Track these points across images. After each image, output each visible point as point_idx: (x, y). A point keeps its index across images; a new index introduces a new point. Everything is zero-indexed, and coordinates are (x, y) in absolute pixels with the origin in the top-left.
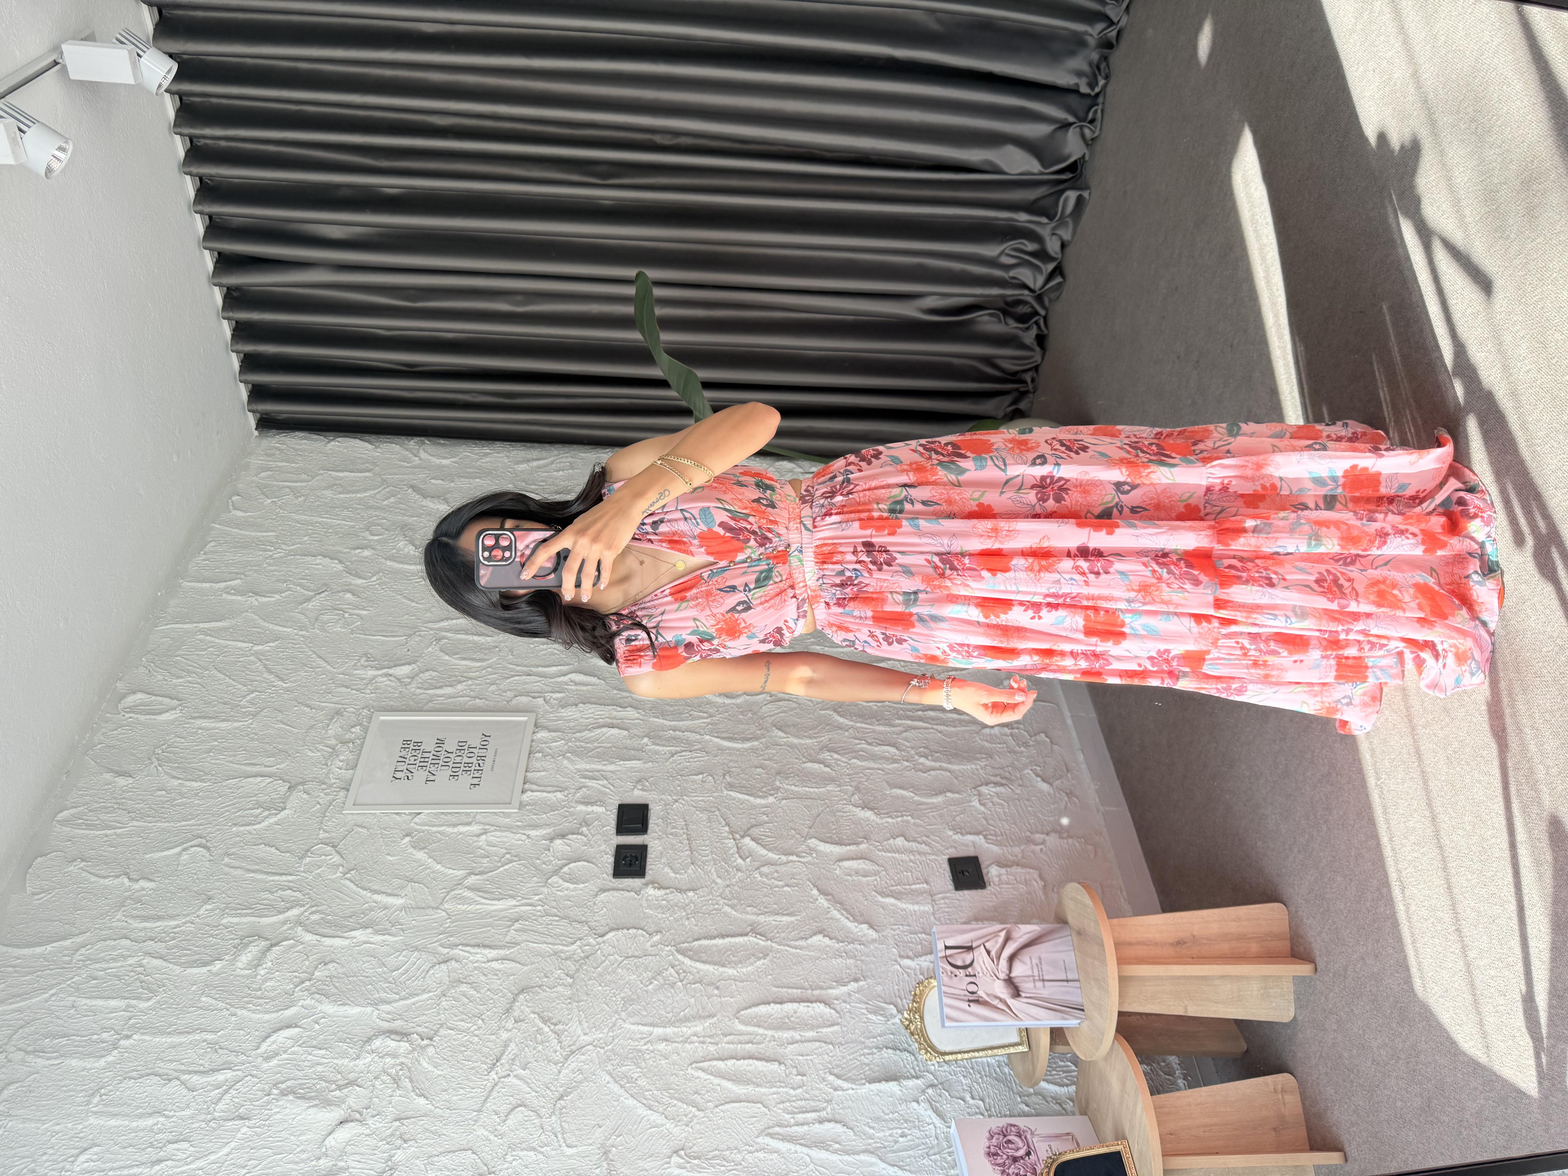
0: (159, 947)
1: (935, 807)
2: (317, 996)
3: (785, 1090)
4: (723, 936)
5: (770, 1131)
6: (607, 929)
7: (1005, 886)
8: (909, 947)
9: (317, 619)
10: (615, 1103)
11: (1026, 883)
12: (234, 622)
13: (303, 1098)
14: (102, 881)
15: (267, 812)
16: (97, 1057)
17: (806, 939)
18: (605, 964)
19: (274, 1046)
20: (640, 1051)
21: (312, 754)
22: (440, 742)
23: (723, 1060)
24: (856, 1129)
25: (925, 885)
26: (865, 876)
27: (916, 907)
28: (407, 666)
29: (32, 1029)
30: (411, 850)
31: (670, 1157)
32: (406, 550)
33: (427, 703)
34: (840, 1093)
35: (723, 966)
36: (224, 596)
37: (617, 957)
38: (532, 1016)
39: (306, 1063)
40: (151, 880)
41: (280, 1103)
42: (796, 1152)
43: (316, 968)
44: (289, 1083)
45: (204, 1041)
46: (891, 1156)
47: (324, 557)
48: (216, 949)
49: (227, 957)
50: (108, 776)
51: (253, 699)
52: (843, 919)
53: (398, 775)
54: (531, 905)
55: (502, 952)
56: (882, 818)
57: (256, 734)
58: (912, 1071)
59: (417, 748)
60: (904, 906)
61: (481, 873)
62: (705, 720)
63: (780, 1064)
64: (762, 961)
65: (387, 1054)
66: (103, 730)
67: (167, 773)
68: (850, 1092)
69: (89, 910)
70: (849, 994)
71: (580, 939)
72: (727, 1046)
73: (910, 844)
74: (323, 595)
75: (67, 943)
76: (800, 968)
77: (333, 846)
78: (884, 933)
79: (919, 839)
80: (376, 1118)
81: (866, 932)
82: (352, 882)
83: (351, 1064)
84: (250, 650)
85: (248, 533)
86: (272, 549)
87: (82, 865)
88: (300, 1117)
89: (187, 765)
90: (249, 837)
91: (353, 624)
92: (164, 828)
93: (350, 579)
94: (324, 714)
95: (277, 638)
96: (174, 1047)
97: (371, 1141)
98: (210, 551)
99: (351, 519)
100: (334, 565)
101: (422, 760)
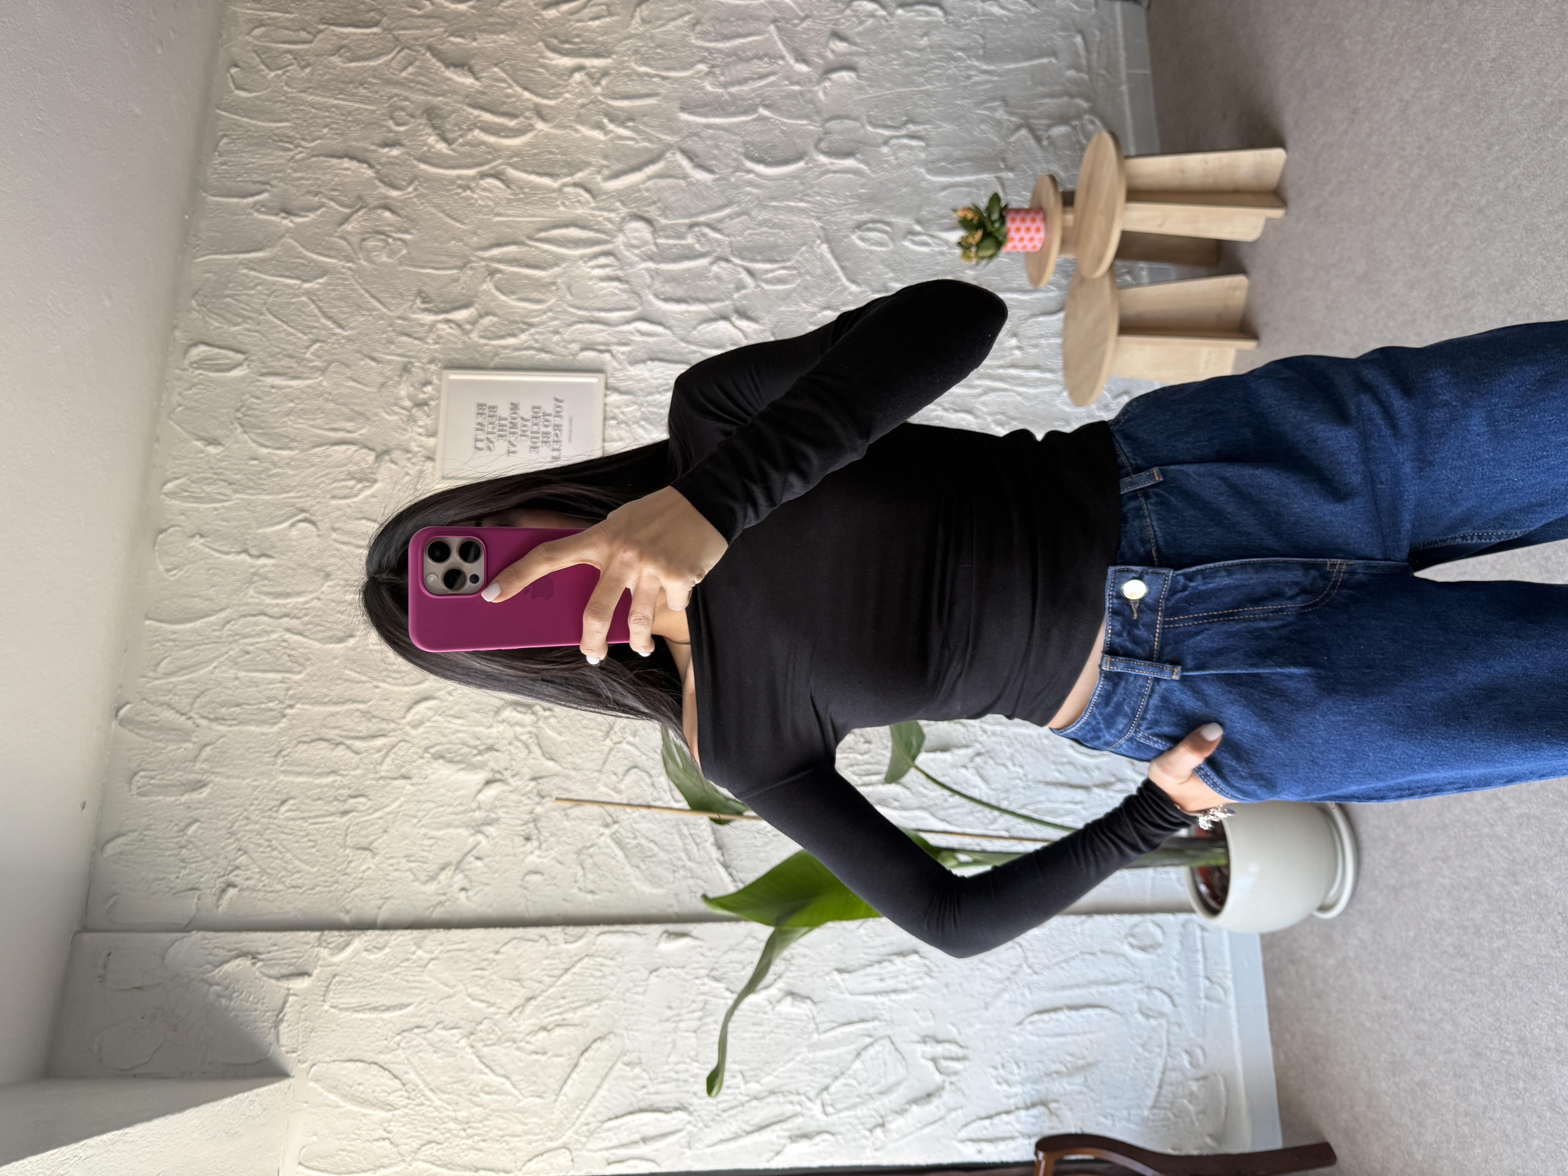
0: (295, 623)
12: (275, 251)
13: (451, 761)
14: (226, 557)
15: (360, 486)
16: (270, 723)
19: (418, 717)
21: (390, 418)
22: (514, 407)
28: (465, 309)
29: (208, 698)
32: (438, 146)
33: (493, 358)
36: (256, 215)
39: (448, 731)
40: (271, 557)
41: (433, 765)
44: (437, 748)
45: (358, 710)
48: (347, 625)
49: (359, 633)
50: (199, 444)
51: (317, 350)
53: (478, 443)
57: (330, 393)
59: (492, 413)
66: (177, 389)
67: (254, 441)
69: (222, 586)
74: (360, 213)
75: (212, 619)
80: (516, 778)
83: (487, 731)
84: (300, 288)
85: (259, 123)
86: (291, 147)
87: (202, 540)
88: (452, 778)
89: (271, 431)
90: (349, 511)
91: (400, 251)
92: (267, 502)
93: (384, 190)
94: (392, 370)
95: (324, 271)
96: (333, 715)
97: (513, 797)
98: (226, 151)
99: (370, 101)
100: (363, 170)
101: (500, 428)
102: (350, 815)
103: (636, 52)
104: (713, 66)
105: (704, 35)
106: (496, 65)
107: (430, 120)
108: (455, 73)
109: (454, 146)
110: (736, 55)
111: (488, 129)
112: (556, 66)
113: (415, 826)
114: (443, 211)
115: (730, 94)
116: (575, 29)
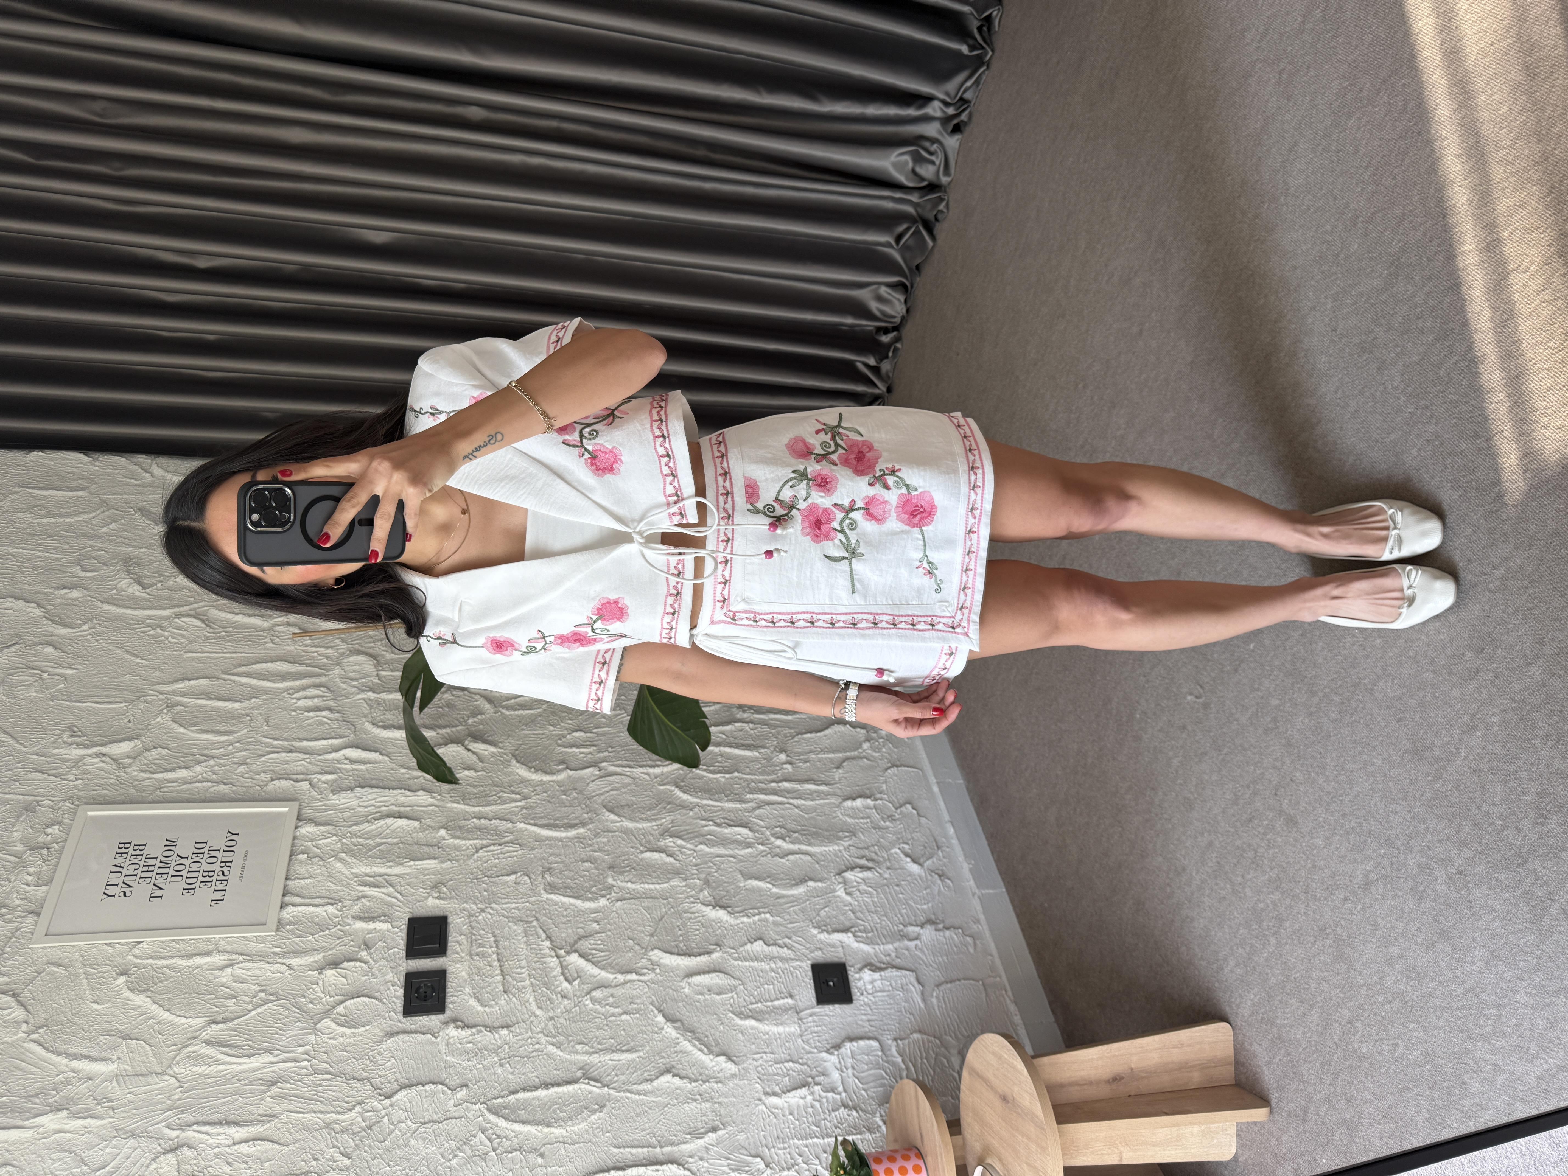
1: (795, 900)
4: (547, 1085)
6: (395, 1086)
7: (879, 994)
8: (775, 1080)
11: (903, 988)
17: (652, 1081)
18: (394, 1134)
22: (171, 843)
25: (790, 1001)
26: (719, 994)
27: (781, 1029)
28: (127, 742)
30: (128, 994)
32: (130, 590)
33: (153, 792)
35: (548, 1126)
37: (410, 1123)
47: (17, 598)
52: (695, 1051)
53: (111, 890)
54: (294, 1060)
55: (253, 1130)
56: (736, 918)
59: (138, 852)
60: (767, 1028)
61: (225, 1021)
62: (519, 804)
64: (598, 1114)
70: (706, 1148)
71: (360, 1103)
73: (770, 948)
74: (13, 649)
76: (646, 1120)
77: (14, 995)
78: (745, 1065)
79: (780, 942)
81: (724, 1065)
82: (40, 1045)
91: (54, 687)
93: (52, 628)
99: (56, 550)
100: (29, 610)
101: (146, 869)
107: (126, 567)
109: (147, 591)
114: (122, 648)
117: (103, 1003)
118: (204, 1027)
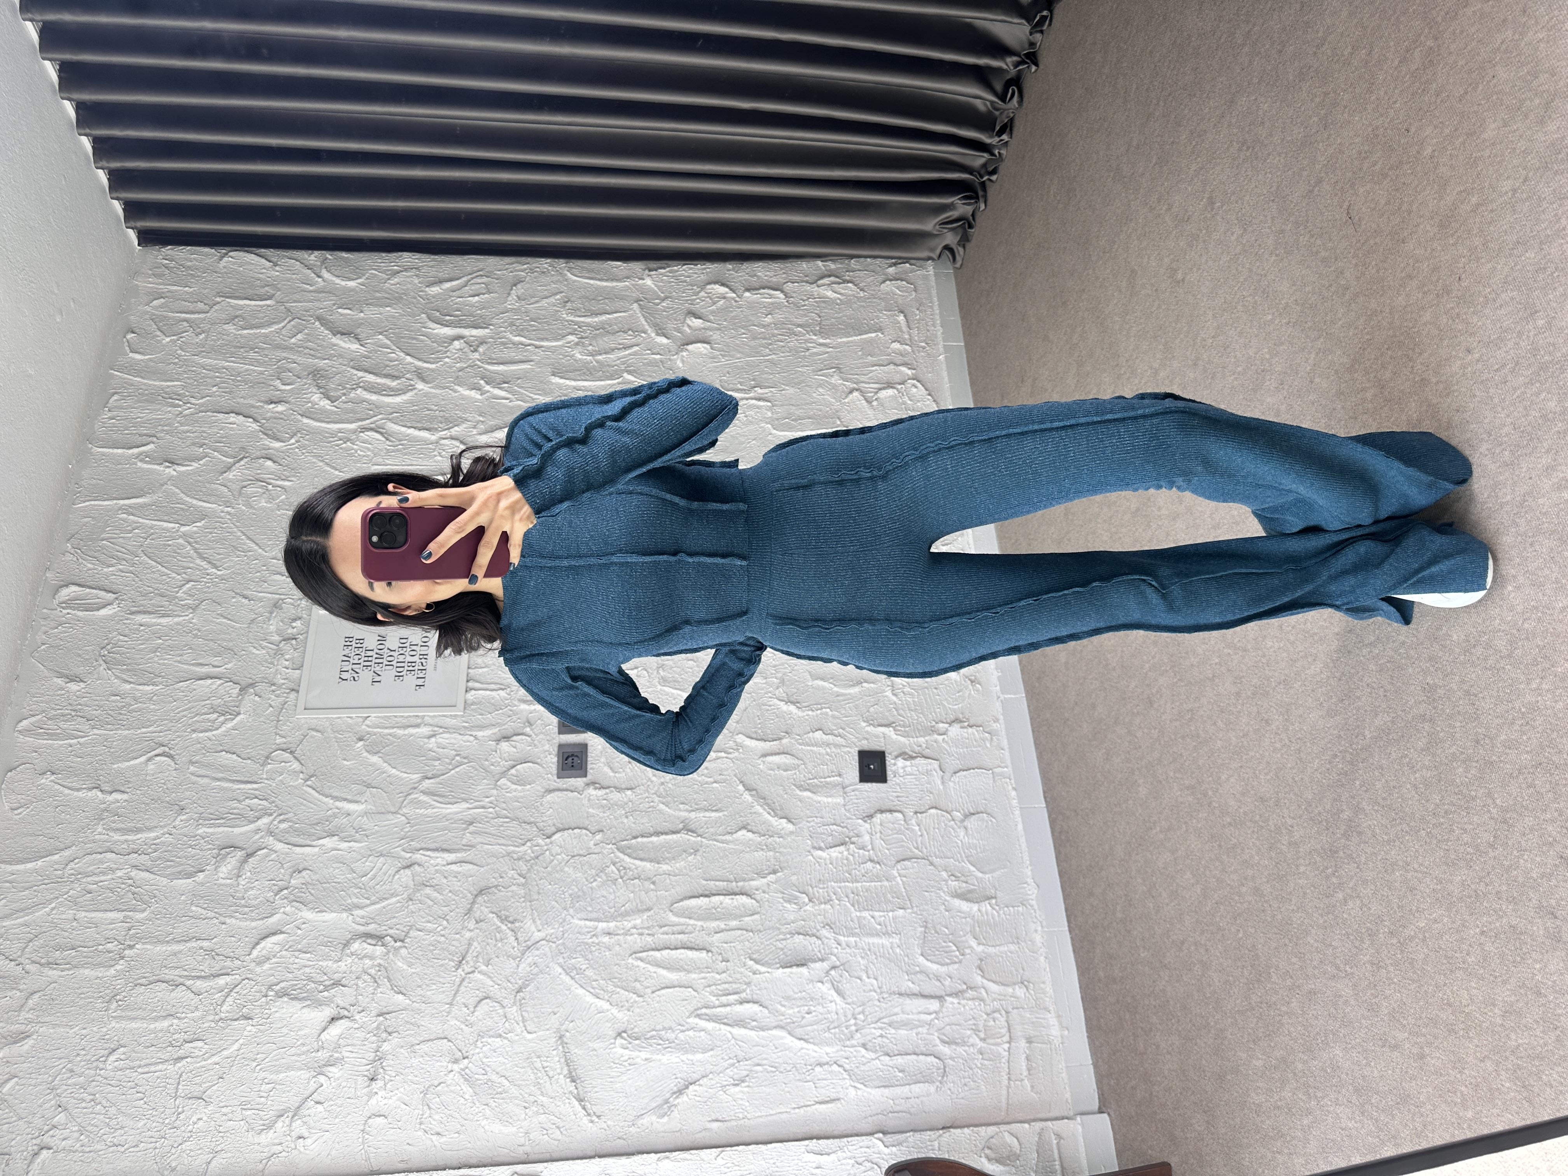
0: (143, 859)
1: (851, 700)
2: (294, 903)
3: (712, 974)
4: (658, 834)
5: (699, 1012)
6: (553, 829)
7: (909, 777)
8: (822, 838)
9: (240, 494)
10: (567, 992)
11: (927, 773)
12: (155, 497)
13: (295, 999)
14: (76, 793)
15: (222, 718)
16: (106, 967)
17: (732, 834)
18: (553, 863)
19: (264, 952)
20: (587, 944)
21: (257, 652)
22: (381, 638)
23: (658, 950)
24: (770, 1007)
25: (838, 778)
26: (785, 770)
27: (829, 799)
29: (41, 942)
30: (365, 754)
31: (615, 1039)
32: (322, 403)
34: (758, 976)
35: (658, 863)
36: (139, 464)
37: (564, 856)
38: (491, 915)
39: (294, 966)
40: (123, 792)
41: (277, 1004)
42: (720, 1030)
43: (291, 876)
44: (282, 985)
45: (201, 948)
46: (799, 1032)
47: (237, 413)
48: (197, 860)
49: (208, 868)
50: (59, 681)
51: (190, 589)
52: (765, 813)
53: (344, 675)
54: (483, 808)
55: (459, 856)
56: (803, 712)
57: (198, 630)
58: (819, 954)
59: (359, 645)
60: (818, 798)
61: (434, 777)
63: (708, 951)
64: (693, 856)
65: (365, 956)
66: (43, 628)
67: (117, 677)
68: (767, 974)
69: (70, 823)
70: (768, 885)
71: (529, 840)
72: (661, 936)
73: (828, 736)
74: (242, 463)
75: (54, 858)
76: (726, 861)
77: (292, 753)
78: (801, 826)
79: (836, 732)
80: (362, 1014)
81: (786, 825)
82: (313, 789)
83: (335, 966)
84: (178, 531)
85: (151, 383)
86: (181, 403)
87: (53, 778)
88: (296, 1015)
89: (136, 667)
90: (209, 744)
91: (279, 497)
92: (125, 736)
93: (267, 442)
94: (262, 606)
95: (203, 516)
96: (175, 954)
97: (360, 1034)
98: (116, 407)
99: (259, 363)
100: (248, 424)
101: (366, 659)
102: (184, 1062)
103: (512, 324)
104: (582, 338)
105: (574, 311)
106: (381, 333)
107: (315, 380)
108: (341, 340)
109: (335, 404)
110: (604, 329)
111: (371, 388)
112: (437, 335)
113: (253, 1070)
114: (322, 461)
115: (597, 362)
116: (456, 304)
117: (350, 760)
118: (420, 781)
